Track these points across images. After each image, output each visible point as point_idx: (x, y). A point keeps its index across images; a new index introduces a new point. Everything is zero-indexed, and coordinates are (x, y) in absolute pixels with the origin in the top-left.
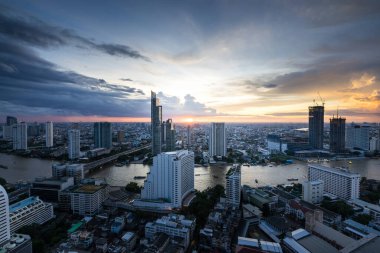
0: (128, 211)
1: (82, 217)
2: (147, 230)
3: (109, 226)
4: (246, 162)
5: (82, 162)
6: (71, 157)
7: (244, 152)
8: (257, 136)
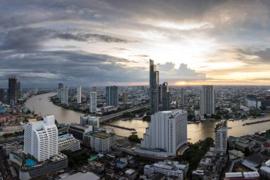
0: (131, 155)
1: (97, 153)
2: (145, 170)
3: (115, 162)
4: (231, 117)
5: (98, 115)
6: (91, 111)
7: (229, 109)
8: (239, 97)
